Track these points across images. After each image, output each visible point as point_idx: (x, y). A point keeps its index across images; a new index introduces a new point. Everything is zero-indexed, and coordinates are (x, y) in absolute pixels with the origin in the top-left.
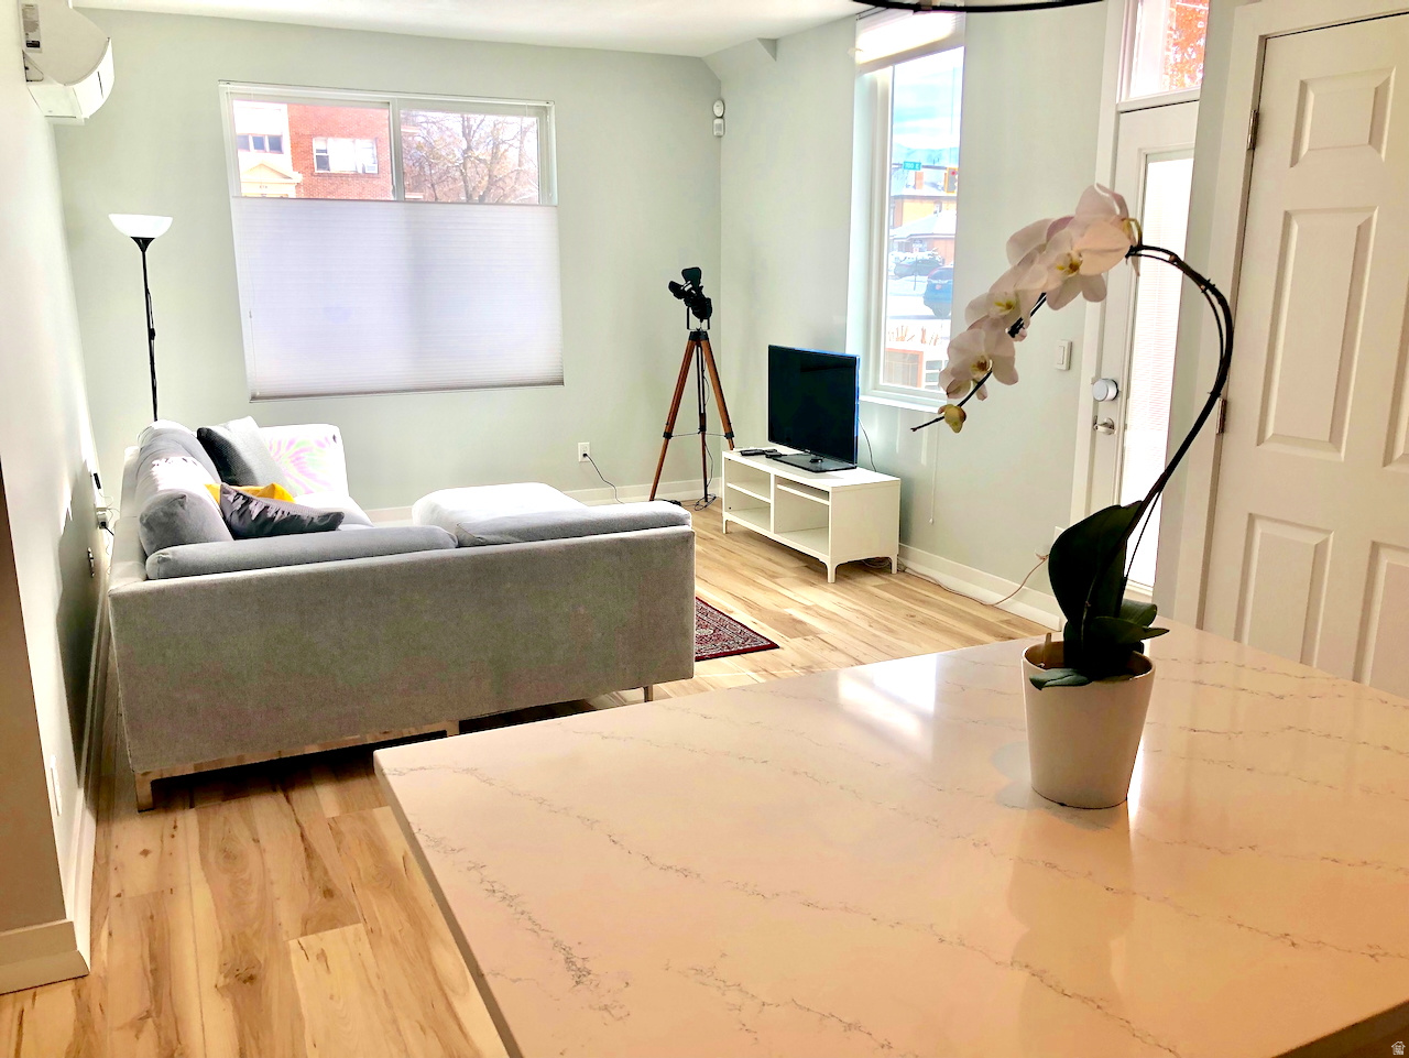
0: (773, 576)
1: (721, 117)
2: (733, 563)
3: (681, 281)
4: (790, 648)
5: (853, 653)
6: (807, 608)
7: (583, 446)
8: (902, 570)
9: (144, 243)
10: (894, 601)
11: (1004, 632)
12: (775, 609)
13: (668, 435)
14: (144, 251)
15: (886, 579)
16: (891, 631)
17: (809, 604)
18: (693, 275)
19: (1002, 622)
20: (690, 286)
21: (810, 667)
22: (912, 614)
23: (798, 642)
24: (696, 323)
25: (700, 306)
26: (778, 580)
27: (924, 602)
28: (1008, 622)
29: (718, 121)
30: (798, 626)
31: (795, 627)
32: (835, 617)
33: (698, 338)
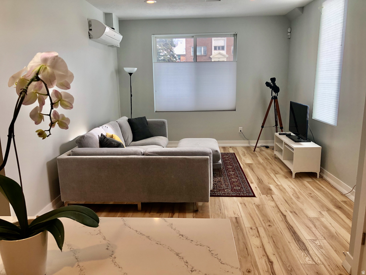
0: (276, 173)
1: (290, 33)
2: (268, 167)
3: (270, 82)
4: (260, 197)
5: (278, 203)
6: (278, 185)
7: (241, 128)
8: (321, 177)
9: (131, 74)
10: (309, 188)
11: (340, 205)
12: (267, 184)
13: (262, 127)
14: (131, 76)
15: (313, 179)
16: (298, 198)
17: (279, 184)
18: (273, 80)
19: (343, 201)
20: (272, 83)
21: (259, 205)
22: (311, 193)
23: (263, 197)
24: (274, 94)
25: (276, 89)
26: (277, 175)
27: (320, 190)
28: (345, 202)
29: (289, 34)
30: (269, 191)
31: (268, 191)
32: (284, 190)
33: (275, 98)
